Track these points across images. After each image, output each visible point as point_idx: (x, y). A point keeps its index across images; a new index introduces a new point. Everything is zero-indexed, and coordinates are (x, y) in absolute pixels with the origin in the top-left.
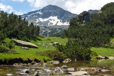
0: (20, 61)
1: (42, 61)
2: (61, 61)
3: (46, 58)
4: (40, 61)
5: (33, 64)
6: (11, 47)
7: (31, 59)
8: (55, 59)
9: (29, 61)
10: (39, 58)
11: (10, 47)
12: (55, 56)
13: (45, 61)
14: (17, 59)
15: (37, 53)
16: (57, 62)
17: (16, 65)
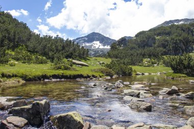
0: (81, 76)
1: (98, 76)
2: (111, 76)
3: (101, 74)
4: (96, 77)
5: (91, 79)
7: (89, 75)
8: (107, 75)
9: (88, 77)
10: (95, 74)
11: (71, 66)
12: (107, 72)
13: (101, 77)
14: (78, 75)
15: (92, 70)
16: (109, 78)
17: (78, 79)
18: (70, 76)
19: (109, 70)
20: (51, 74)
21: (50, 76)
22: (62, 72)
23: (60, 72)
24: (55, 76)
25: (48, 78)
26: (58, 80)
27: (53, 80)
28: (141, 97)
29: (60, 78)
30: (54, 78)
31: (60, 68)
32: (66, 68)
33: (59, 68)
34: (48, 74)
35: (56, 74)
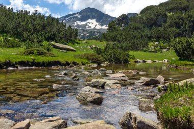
0: (58, 63)
1: (80, 64)
2: (99, 64)
3: (85, 61)
4: (78, 64)
5: (71, 67)
6: (48, 50)
7: (69, 62)
8: (94, 62)
9: (68, 64)
10: (77, 61)
12: (93, 59)
13: (83, 64)
14: (55, 62)
15: (75, 56)
16: (95, 65)
17: (54, 67)
18: (44, 63)
19: (97, 55)
20: (18, 60)
21: (16, 63)
22: (33, 57)
23: (31, 58)
24: (22, 63)
25: (13, 66)
26: (28, 68)
27: (20, 68)
28: (106, 87)
29: (30, 66)
30: (21, 66)
31: (33, 53)
32: (40, 54)
33: (31, 53)
34: (14, 61)
35: (25, 60)
